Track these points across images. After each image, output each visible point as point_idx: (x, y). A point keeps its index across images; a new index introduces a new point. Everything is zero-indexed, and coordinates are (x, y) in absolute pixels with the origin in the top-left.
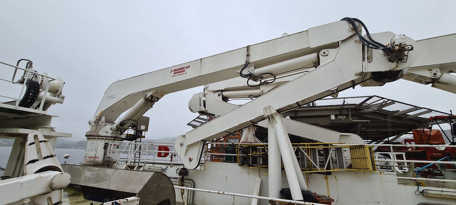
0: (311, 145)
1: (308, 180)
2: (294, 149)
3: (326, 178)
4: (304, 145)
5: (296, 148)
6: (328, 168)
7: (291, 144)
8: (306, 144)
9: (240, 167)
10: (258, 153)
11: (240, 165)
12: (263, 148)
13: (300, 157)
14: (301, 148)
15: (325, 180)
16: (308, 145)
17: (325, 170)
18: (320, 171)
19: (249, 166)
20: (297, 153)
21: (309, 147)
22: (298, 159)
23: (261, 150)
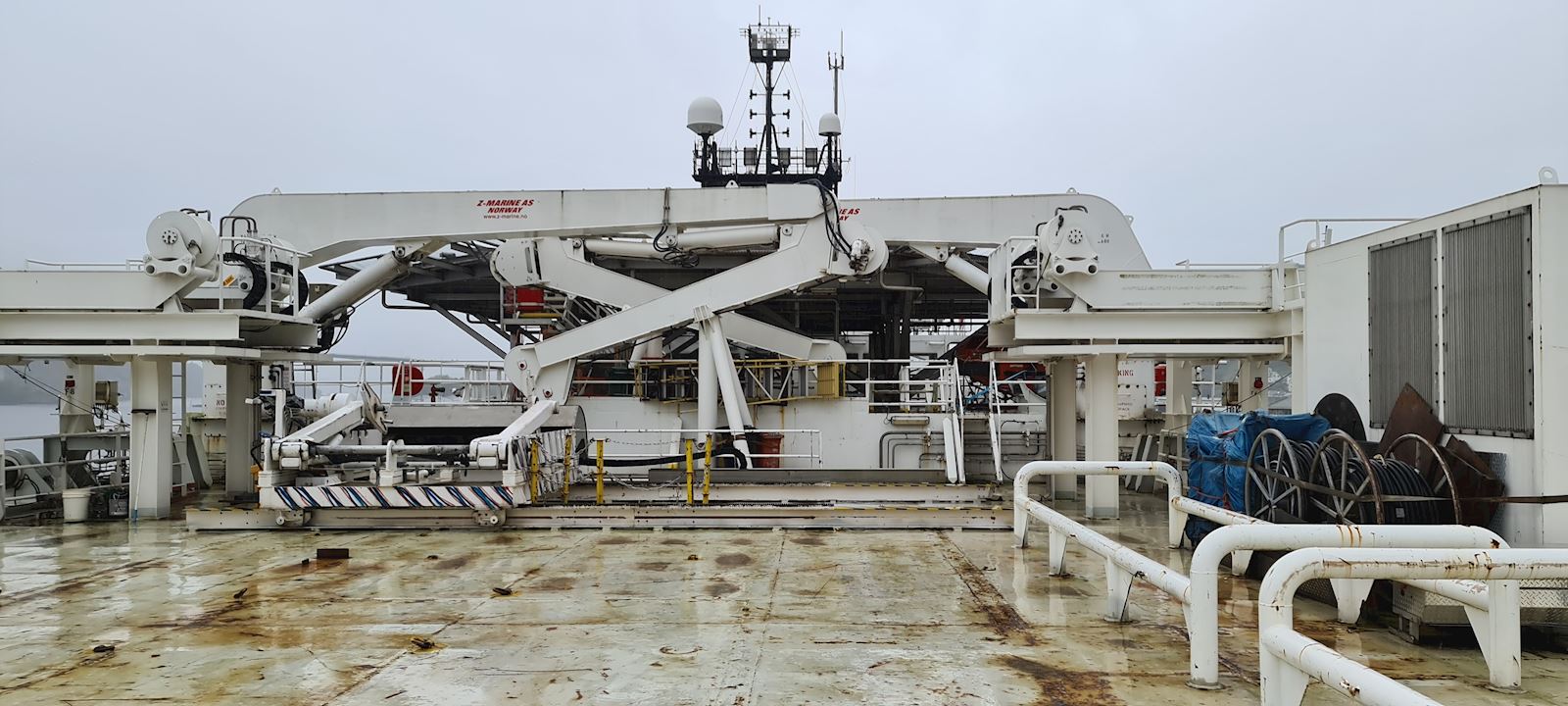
0: (763, 363)
1: (755, 417)
2: (737, 370)
3: (782, 412)
4: (753, 363)
5: (740, 367)
6: (785, 395)
7: (733, 361)
8: (756, 361)
9: (642, 403)
10: (678, 378)
11: (644, 400)
12: (687, 368)
13: (746, 381)
14: (747, 368)
15: (780, 415)
16: (758, 363)
17: (779, 400)
18: (772, 400)
19: (662, 400)
20: (741, 376)
21: (761, 366)
22: (743, 385)
23: (683, 372)
